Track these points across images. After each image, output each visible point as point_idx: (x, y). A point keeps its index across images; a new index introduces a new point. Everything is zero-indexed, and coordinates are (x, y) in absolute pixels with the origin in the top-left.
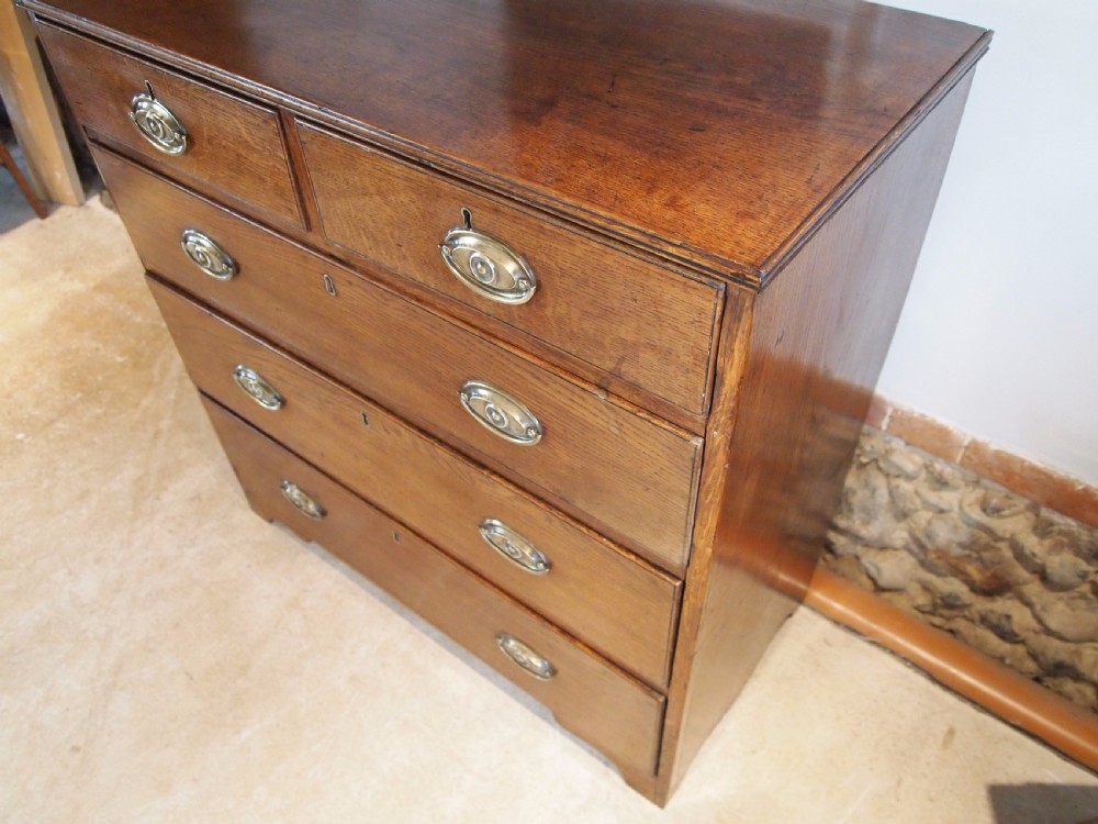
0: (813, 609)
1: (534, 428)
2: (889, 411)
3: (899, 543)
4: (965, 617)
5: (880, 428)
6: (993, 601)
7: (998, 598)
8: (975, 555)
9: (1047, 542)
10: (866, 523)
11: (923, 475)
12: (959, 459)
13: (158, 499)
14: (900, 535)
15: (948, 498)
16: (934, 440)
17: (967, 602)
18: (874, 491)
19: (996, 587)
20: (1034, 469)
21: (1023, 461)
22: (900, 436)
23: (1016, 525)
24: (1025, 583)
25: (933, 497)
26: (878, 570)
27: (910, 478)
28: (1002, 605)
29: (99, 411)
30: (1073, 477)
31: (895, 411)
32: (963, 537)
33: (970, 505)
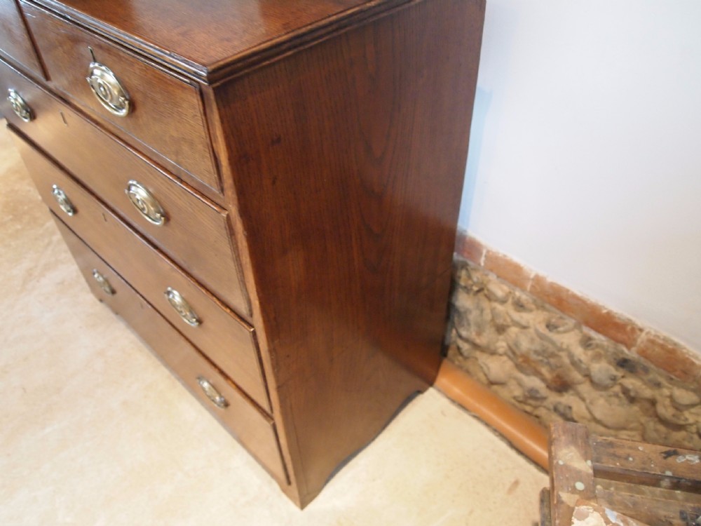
2: (484, 252)
3: (501, 351)
4: (545, 407)
5: (479, 264)
6: (562, 396)
7: (564, 393)
8: (545, 360)
9: (590, 353)
10: (479, 334)
11: (510, 301)
12: (529, 287)
14: (502, 345)
15: (524, 317)
16: (511, 273)
17: (545, 395)
18: (482, 311)
19: (562, 385)
20: (575, 297)
21: (568, 291)
22: (491, 270)
23: (569, 340)
24: (580, 383)
25: (517, 316)
26: (489, 368)
27: (503, 302)
28: (567, 399)
30: (601, 303)
31: (488, 252)
32: (537, 346)
33: (540, 323)
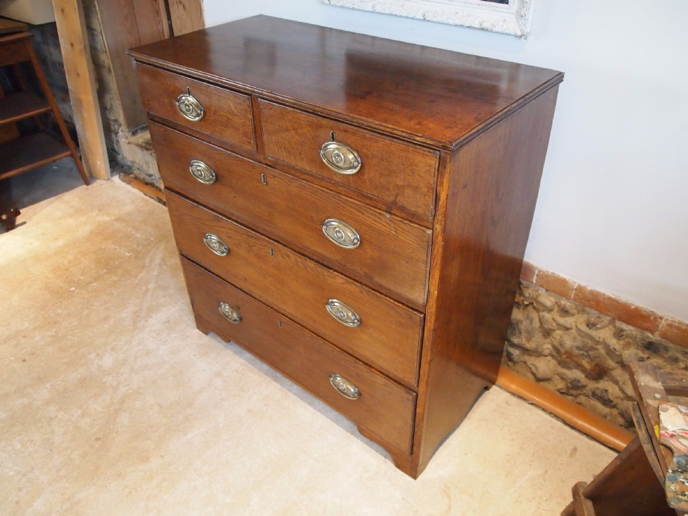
0: (500, 387)
1: (357, 238)
2: (536, 272)
3: (546, 352)
4: (584, 394)
5: (532, 282)
6: (598, 382)
7: (601, 381)
8: (586, 354)
9: (621, 342)
10: (529, 340)
11: (556, 309)
12: (572, 295)
13: (147, 322)
14: (547, 347)
15: (568, 321)
16: (558, 286)
17: (585, 384)
18: (531, 321)
19: (600, 373)
20: (610, 299)
21: (604, 295)
22: (542, 286)
23: (605, 334)
24: (613, 369)
25: (562, 320)
26: (536, 368)
27: (550, 310)
28: (604, 384)
29: (116, 278)
30: (630, 302)
31: (539, 271)
32: (579, 343)
33: (581, 324)
